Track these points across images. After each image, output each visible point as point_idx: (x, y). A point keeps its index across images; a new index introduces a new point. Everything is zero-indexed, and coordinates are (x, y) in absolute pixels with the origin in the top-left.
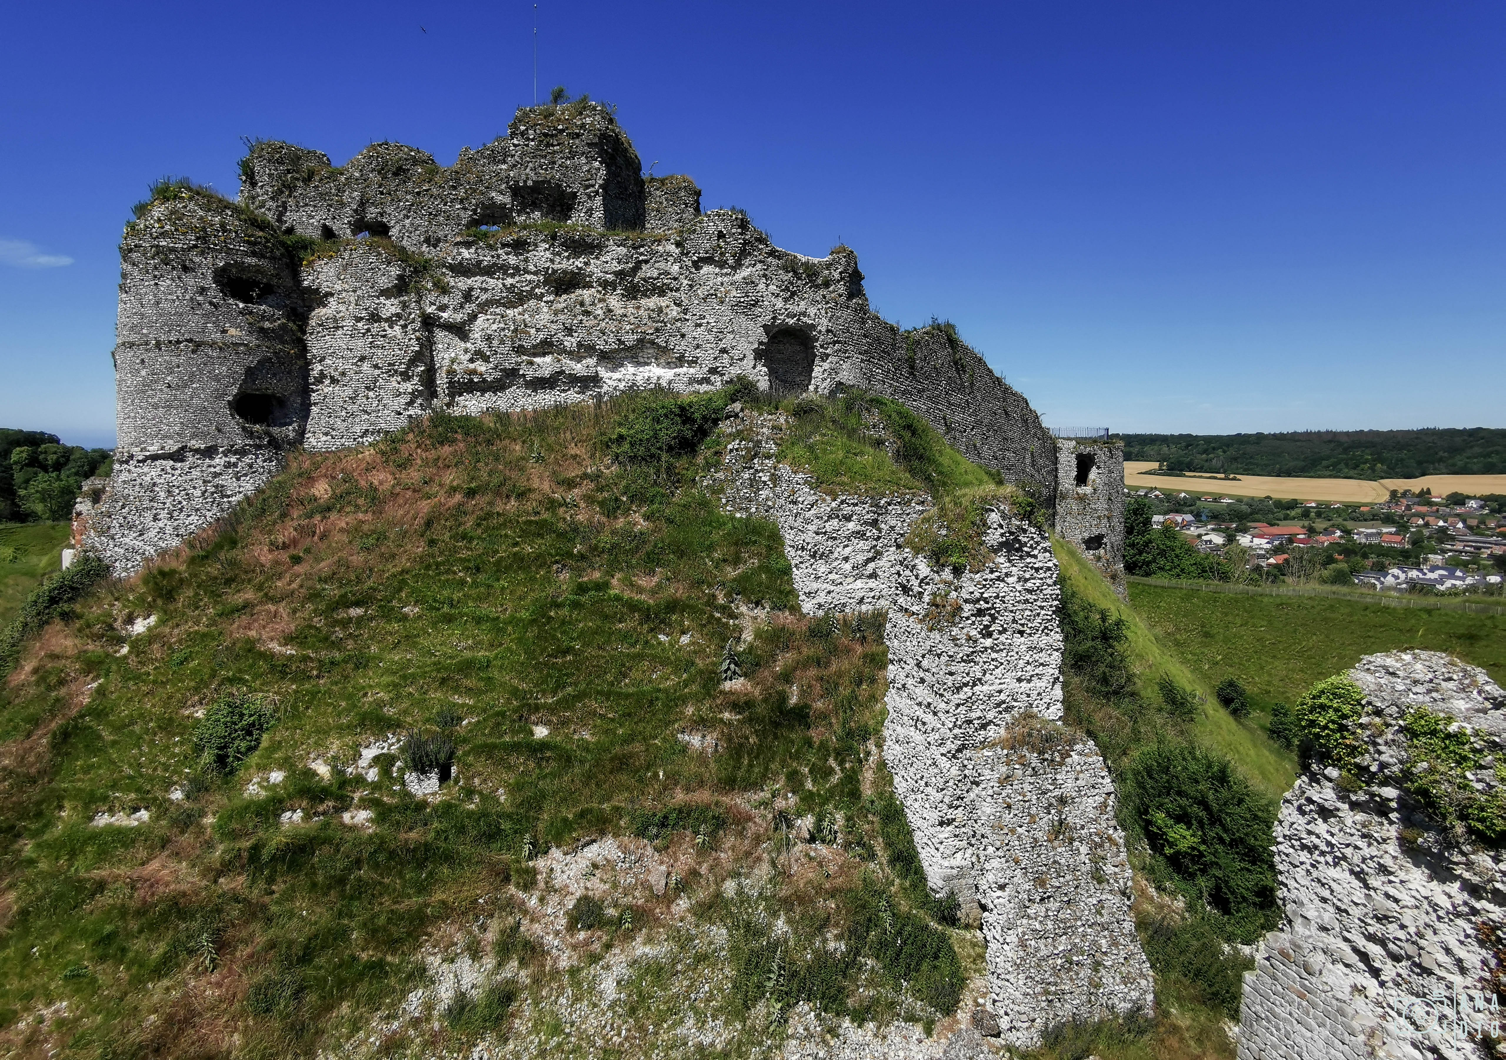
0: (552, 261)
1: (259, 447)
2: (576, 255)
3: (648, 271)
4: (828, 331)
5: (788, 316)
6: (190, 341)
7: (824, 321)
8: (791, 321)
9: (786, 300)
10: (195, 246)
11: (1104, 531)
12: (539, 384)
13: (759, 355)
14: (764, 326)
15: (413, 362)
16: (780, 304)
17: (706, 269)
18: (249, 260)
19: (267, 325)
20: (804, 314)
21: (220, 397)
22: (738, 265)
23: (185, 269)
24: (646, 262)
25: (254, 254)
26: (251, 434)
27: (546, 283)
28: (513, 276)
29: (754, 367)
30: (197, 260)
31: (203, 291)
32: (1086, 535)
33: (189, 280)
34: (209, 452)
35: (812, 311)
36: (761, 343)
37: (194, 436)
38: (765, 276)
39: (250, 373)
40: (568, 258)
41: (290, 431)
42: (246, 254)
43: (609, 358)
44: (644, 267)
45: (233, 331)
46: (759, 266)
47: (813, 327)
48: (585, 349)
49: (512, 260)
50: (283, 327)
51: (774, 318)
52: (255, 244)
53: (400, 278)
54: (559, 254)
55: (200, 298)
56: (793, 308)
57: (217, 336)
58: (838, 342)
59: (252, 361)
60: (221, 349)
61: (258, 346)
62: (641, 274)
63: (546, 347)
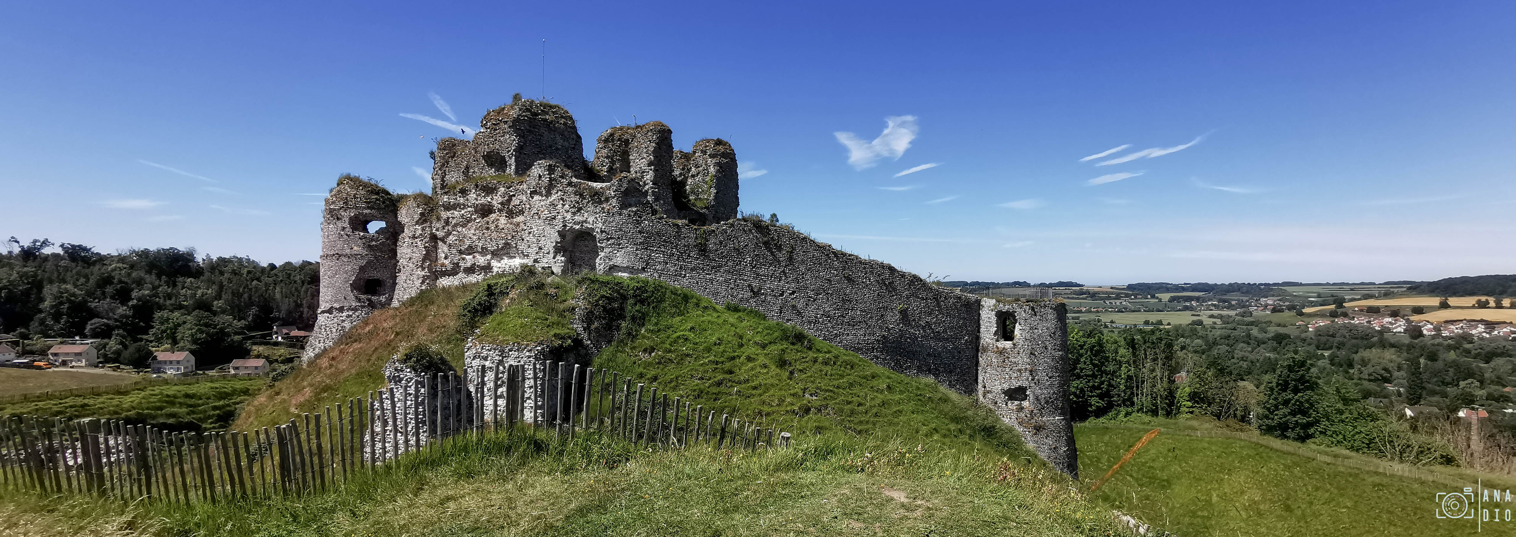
0: (476, 199)
1: (363, 307)
2: (487, 194)
3: (515, 201)
4: (602, 232)
5: (574, 223)
6: (337, 254)
7: (600, 225)
8: (577, 227)
9: (574, 214)
10: (343, 207)
11: (1025, 384)
12: (470, 270)
13: (558, 250)
14: (558, 231)
15: (424, 260)
16: (569, 216)
17: (536, 197)
18: (367, 211)
19: (374, 243)
20: (586, 222)
21: (347, 282)
22: (549, 194)
23: (338, 219)
24: (514, 195)
25: (368, 208)
26: (359, 300)
27: (476, 212)
28: (463, 209)
29: (554, 258)
30: (343, 214)
31: (344, 229)
32: (1006, 386)
33: (340, 224)
34: (341, 310)
35: (591, 219)
36: (557, 242)
37: (336, 301)
38: (562, 199)
39: (362, 269)
40: (485, 197)
41: (383, 299)
42: (365, 208)
43: (497, 254)
44: (514, 198)
45: (355, 248)
46: (560, 193)
47: (593, 229)
48: (484, 251)
49: (462, 200)
50: (383, 244)
51: (565, 226)
52: (370, 202)
53: (422, 214)
54: (480, 195)
55: (342, 233)
56: (578, 218)
57: (348, 251)
58: (611, 238)
59: (363, 262)
60: (349, 257)
61: (366, 255)
62: (512, 203)
63: (471, 250)
